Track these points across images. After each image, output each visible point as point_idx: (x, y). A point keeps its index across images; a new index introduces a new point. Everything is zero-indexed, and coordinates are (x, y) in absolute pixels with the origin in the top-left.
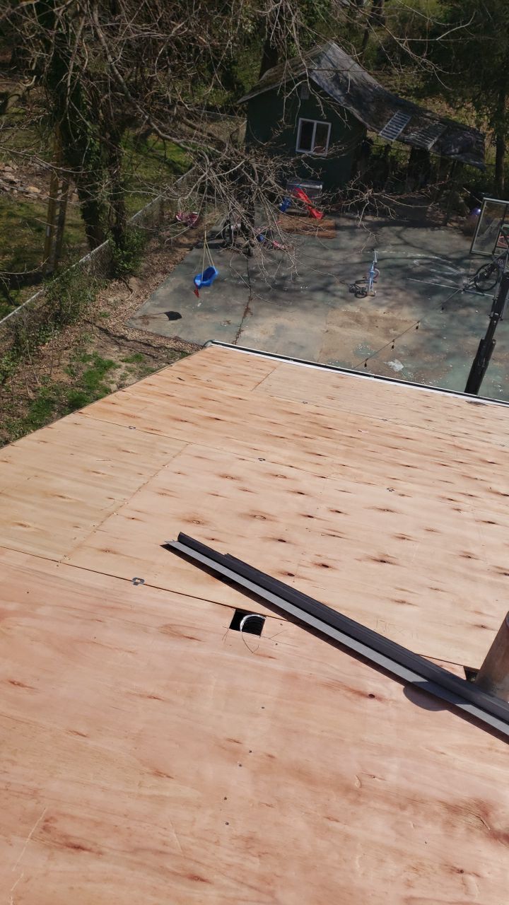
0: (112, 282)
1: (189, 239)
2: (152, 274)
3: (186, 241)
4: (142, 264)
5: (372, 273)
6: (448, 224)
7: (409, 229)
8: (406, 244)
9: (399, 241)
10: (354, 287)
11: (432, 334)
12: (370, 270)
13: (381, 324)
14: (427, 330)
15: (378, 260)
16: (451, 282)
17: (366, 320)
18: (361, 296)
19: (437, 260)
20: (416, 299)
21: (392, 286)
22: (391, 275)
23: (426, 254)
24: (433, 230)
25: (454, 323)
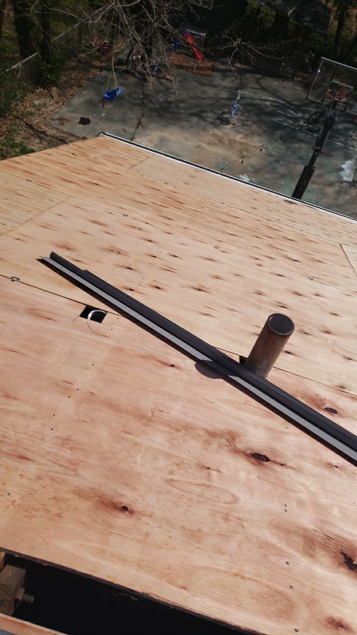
0: (38, 89)
1: (100, 63)
2: (70, 86)
3: (98, 64)
4: (62, 77)
5: (234, 107)
6: (295, 78)
7: (266, 78)
8: (263, 89)
9: (258, 86)
10: (221, 116)
11: (272, 158)
12: (234, 104)
13: (238, 147)
14: (270, 155)
15: (240, 98)
16: (291, 122)
17: (227, 142)
18: (225, 123)
19: (283, 104)
20: (264, 131)
21: (248, 119)
22: (248, 111)
23: (275, 98)
24: (283, 81)
25: (289, 153)
